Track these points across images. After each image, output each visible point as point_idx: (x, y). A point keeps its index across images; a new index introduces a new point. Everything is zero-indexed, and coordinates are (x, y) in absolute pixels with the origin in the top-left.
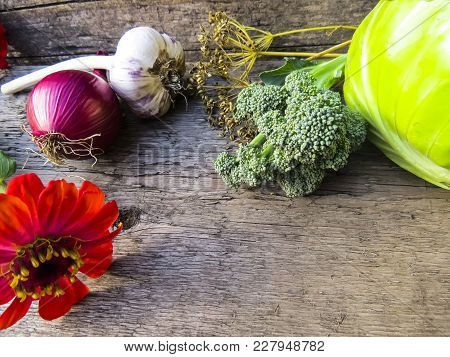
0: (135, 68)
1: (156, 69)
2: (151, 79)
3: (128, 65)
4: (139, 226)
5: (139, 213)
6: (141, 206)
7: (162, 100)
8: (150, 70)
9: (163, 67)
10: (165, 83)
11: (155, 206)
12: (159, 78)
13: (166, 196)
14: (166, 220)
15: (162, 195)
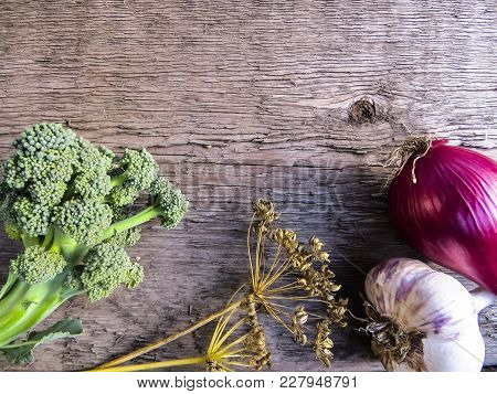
0: (446, 329)
1: (416, 339)
2: (413, 323)
3: (457, 328)
4: (347, 105)
5: (351, 119)
6: (350, 128)
8: (423, 335)
9: (407, 347)
10: (391, 326)
11: (335, 128)
12: (404, 328)
13: (325, 141)
14: (320, 113)
15: (330, 142)
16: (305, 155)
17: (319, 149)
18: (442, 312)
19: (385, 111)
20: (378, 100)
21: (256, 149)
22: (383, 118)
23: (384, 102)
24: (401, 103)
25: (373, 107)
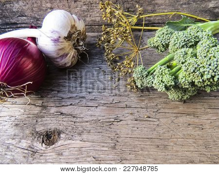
0: (55, 36)
1: (69, 37)
2: (66, 44)
4: (60, 143)
5: (59, 133)
6: (61, 128)
7: (73, 57)
8: (65, 38)
9: (74, 36)
10: (75, 46)
11: (70, 128)
12: (71, 43)
13: (77, 120)
14: (78, 138)
15: (74, 120)
16: (90, 113)
17: (82, 116)
18: (54, 44)
19: (36, 139)
20: (39, 146)
21: (119, 116)
22: (39, 134)
23: (35, 144)
24: (24, 144)
25: (43, 142)
